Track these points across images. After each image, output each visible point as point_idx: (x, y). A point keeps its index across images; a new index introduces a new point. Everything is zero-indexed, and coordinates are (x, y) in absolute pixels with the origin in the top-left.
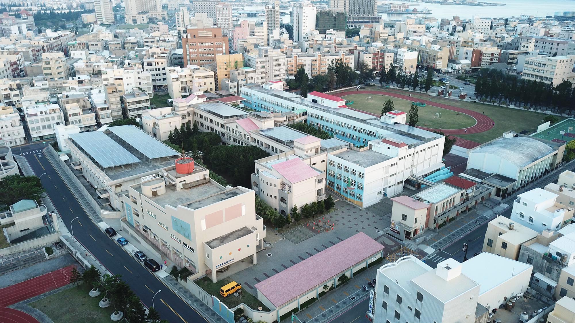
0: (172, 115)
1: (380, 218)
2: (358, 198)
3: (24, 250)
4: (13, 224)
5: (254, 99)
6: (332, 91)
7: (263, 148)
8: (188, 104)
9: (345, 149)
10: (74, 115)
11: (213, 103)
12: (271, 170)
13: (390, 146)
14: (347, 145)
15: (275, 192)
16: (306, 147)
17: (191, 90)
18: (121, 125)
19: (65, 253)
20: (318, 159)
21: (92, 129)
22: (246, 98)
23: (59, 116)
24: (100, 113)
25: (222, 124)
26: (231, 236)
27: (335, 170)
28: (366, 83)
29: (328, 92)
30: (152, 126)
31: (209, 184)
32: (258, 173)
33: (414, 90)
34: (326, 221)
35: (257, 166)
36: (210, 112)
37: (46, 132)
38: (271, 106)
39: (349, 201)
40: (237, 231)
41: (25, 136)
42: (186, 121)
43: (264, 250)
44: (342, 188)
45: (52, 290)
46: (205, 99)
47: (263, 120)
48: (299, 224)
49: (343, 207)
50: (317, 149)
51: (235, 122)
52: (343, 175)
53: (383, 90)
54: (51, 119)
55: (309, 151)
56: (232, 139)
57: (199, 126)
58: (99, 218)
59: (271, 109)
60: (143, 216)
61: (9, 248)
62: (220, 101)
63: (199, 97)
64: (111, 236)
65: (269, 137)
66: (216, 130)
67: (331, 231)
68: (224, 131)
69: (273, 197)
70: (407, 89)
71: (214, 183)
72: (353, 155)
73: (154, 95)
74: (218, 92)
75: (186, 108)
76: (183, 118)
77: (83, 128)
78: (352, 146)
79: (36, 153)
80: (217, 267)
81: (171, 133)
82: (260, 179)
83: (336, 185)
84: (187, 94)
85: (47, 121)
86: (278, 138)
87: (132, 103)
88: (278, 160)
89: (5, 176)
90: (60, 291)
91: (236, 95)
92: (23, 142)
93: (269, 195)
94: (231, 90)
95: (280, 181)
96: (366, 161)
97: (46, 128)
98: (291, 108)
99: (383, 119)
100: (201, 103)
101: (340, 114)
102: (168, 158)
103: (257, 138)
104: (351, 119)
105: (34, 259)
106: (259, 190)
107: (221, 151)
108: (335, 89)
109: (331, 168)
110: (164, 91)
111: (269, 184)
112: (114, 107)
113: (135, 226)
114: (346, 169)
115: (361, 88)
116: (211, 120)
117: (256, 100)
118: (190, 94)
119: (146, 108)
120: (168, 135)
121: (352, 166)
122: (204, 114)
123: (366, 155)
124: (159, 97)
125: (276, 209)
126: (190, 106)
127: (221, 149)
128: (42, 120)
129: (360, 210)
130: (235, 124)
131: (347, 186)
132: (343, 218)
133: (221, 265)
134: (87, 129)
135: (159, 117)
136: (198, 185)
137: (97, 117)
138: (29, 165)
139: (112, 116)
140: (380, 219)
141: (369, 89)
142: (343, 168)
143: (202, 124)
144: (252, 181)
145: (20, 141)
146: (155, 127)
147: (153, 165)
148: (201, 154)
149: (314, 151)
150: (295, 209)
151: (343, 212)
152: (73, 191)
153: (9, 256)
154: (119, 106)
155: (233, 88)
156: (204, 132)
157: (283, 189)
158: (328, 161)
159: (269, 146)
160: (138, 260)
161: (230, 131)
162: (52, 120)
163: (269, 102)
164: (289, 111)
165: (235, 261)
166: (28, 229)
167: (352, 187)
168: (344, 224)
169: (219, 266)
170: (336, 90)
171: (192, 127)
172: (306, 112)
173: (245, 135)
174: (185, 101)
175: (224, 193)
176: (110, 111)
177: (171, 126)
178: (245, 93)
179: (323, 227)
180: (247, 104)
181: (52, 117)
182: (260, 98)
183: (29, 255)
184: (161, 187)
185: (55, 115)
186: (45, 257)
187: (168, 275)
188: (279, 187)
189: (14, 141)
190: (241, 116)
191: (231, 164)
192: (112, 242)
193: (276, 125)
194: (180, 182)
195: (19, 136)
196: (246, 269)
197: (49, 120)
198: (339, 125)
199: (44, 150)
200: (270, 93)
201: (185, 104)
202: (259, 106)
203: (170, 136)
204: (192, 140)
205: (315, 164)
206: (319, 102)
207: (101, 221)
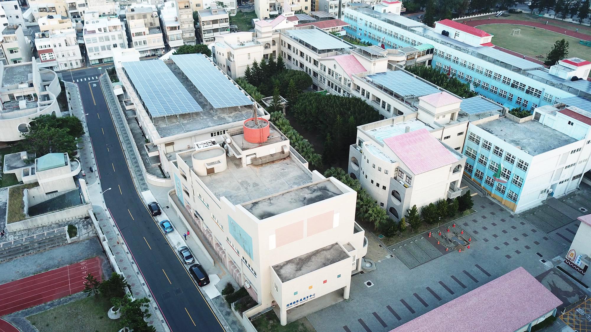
0: (252, 44)
1: (545, 235)
2: (510, 196)
3: (43, 225)
4: (36, 184)
5: (360, 25)
6: (462, 18)
7: (369, 102)
8: (274, 29)
9: (496, 116)
10: (138, 34)
11: (306, 28)
12: (383, 146)
13: (572, 120)
14: (500, 111)
15: (385, 180)
16: (437, 111)
17: (281, 8)
18: (188, 53)
19: (93, 235)
20: (453, 130)
21: (159, 53)
22: (351, 23)
23: (121, 35)
24: (169, 33)
25: (315, 61)
26: (314, 259)
27: (478, 148)
28: (509, 8)
29: (456, 19)
30: (226, 56)
31: (287, 161)
32: (360, 145)
33: (580, 22)
34: (458, 231)
35: (360, 135)
36: (301, 42)
37: (105, 55)
38: (382, 36)
39: (494, 198)
40: (323, 250)
41: (81, 58)
42: (269, 51)
43: (362, 272)
44: (485, 178)
45: (63, 297)
46: (296, 23)
47: (374, 60)
48: (416, 232)
49: (483, 207)
50: (453, 115)
51: (334, 59)
52: (490, 158)
53: (535, 21)
54: (111, 39)
55: (441, 117)
56: (326, 82)
57: (285, 61)
58: (144, 184)
59: (381, 40)
60: (194, 198)
61: (23, 222)
62: (315, 27)
63: (290, 19)
64: (153, 215)
65: (381, 87)
66: (307, 68)
67: (466, 252)
68: (317, 69)
69: (381, 186)
70: (570, 20)
71: (296, 161)
72: (508, 128)
73: (238, 12)
74: (314, 13)
75: (271, 34)
76: (266, 47)
77: (149, 52)
78: (507, 112)
79: (91, 80)
80: (288, 305)
81: (248, 68)
82: (363, 157)
83: (474, 171)
84: (276, 13)
85: (106, 40)
86: (394, 91)
87: (208, 23)
88: (392, 126)
89: (38, 116)
90: (72, 301)
91: (337, 17)
92: (80, 65)
93: (375, 184)
94: (330, 11)
95: (394, 166)
96: (531, 140)
97: (105, 49)
98: (411, 41)
99: (553, 70)
100: (291, 29)
101: (483, 57)
102: (239, 107)
103: (363, 85)
104: (500, 65)
105: (52, 240)
106: (359, 170)
107: (310, 101)
108: (467, 15)
109: (473, 145)
110: (250, 7)
111: (377, 167)
112: (186, 26)
113: (185, 206)
114: (498, 152)
115: (503, 15)
116: (301, 53)
117: (363, 27)
118: (280, 14)
119: (224, 29)
120: (245, 70)
121: (508, 148)
122: (294, 44)
123: (528, 131)
124: (243, 15)
125: (382, 204)
126: (276, 31)
127: (310, 98)
128: (101, 38)
129: (512, 216)
130: (334, 62)
131: (495, 176)
132: (485, 228)
133: (294, 303)
134: (153, 53)
135: (236, 45)
136: (273, 162)
137: (165, 38)
138: (79, 96)
139: (183, 38)
140: (546, 239)
141: (513, 17)
142: (492, 149)
143: (289, 57)
144: (351, 156)
145: (77, 64)
146: (229, 59)
147: (218, 117)
148: (283, 102)
149: (449, 116)
150: (414, 209)
151: (484, 217)
152: (121, 138)
153: (23, 233)
154: (192, 25)
155: (334, 7)
156: (291, 70)
157: (398, 178)
158: (469, 134)
159: (378, 100)
160: (182, 261)
161: (325, 70)
162: (113, 39)
163: (380, 30)
164: (409, 46)
165: (317, 297)
166: (57, 191)
167: (502, 178)
168: (486, 240)
169: (291, 304)
170: (468, 17)
171: (276, 60)
172: (432, 50)
173: (345, 79)
174: (270, 25)
175: (308, 187)
176: (180, 31)
177: (249, 58)
178: (349, 16)
179: (454, 243)
180: (350, 31)
181: (112, 36)
182: (368, 24)
183: (48, 234)
184: (219, 162)
185: (116, 33)
186: (66, 240)
187: (220, 294)
188: (392, 174)
189: (69, 63)
190: (342, 50)
191: (321, 122)
192: (154, 223)
193: (390, 67)
194: (247, 156)
195: (75, 58)
196: (332, 307)
197: (109, 40)
198: (481, 72)
199: (101, 77)
200: (382, 18)
201: (270, 29)
202: (365, 35)
203: (247, 72)
204: (274, 80)
205: (448, 137)
206: (452, 35)
207: (146, 189)
